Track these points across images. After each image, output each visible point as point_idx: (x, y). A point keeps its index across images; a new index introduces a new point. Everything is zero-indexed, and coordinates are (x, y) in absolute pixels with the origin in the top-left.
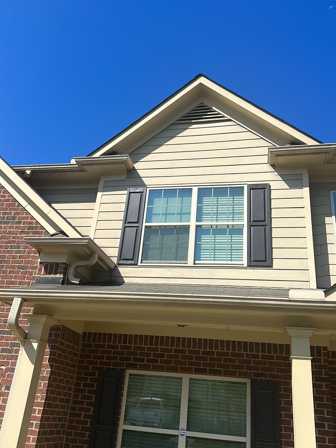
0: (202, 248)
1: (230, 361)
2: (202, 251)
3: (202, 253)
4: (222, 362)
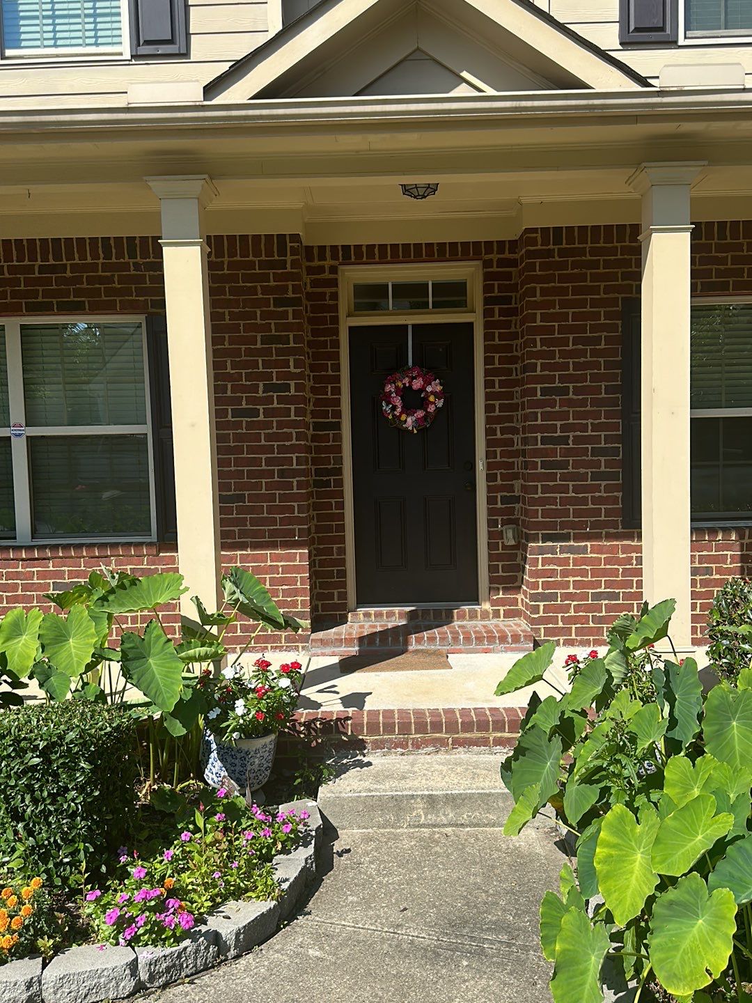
0: (22, 14)
1: (101, 280)
2: (22, 22)
3: (23, 29)
4: (85, 286)
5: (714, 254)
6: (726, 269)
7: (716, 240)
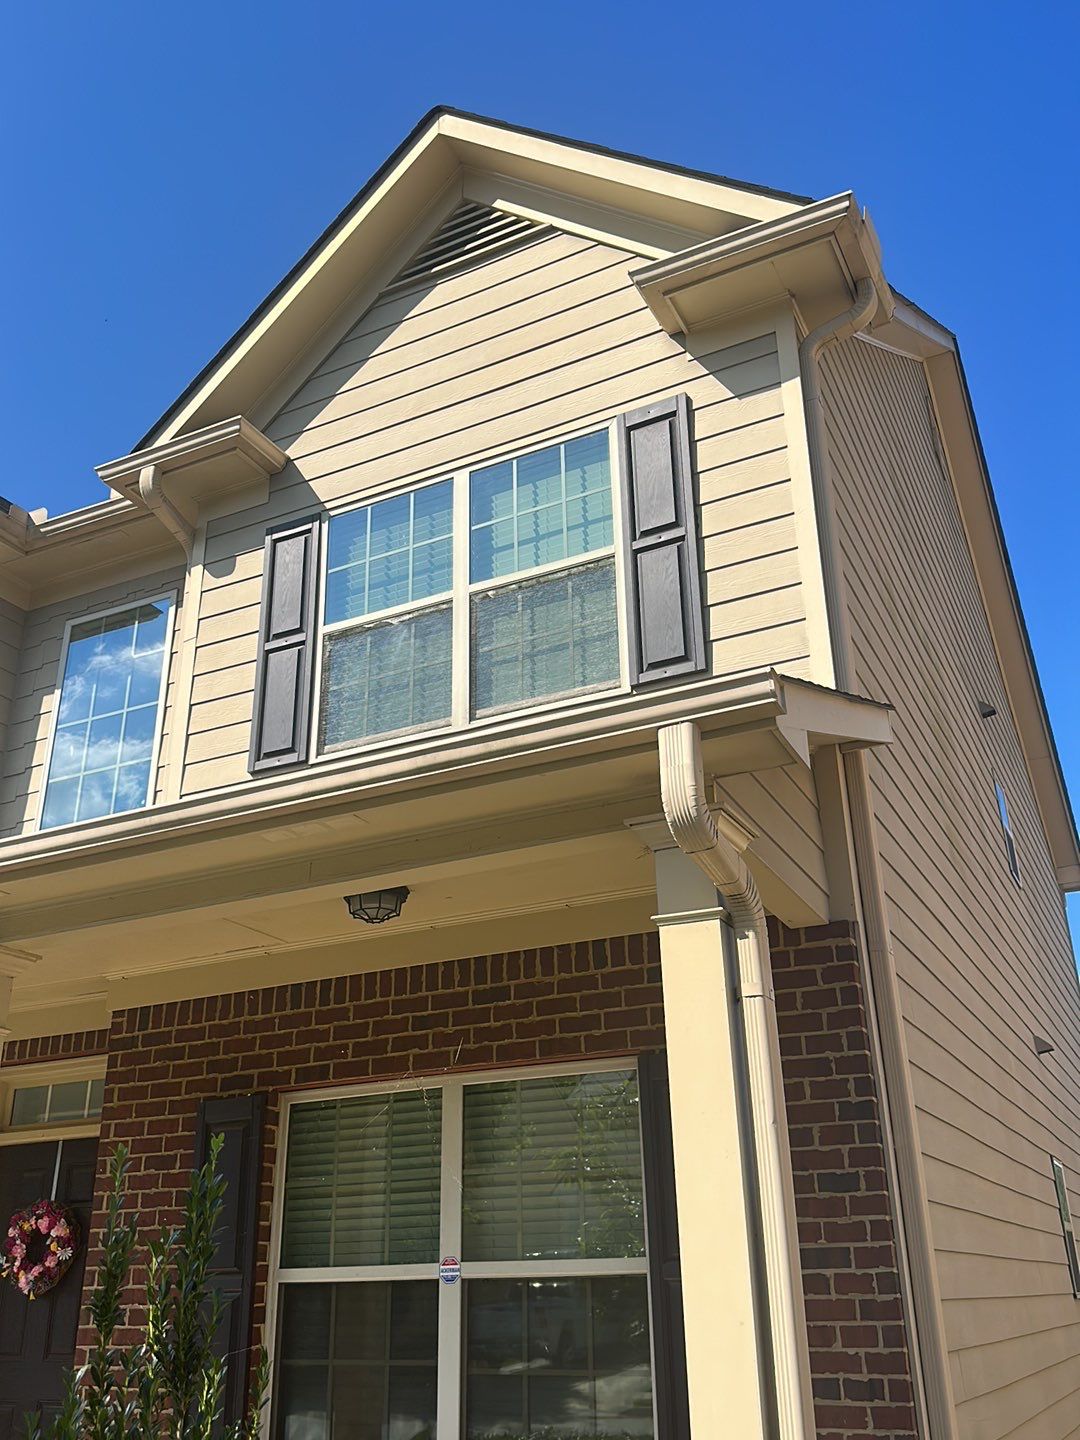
5: (313, 1026)
6: (326, 1047)
7: (317, 1007)
